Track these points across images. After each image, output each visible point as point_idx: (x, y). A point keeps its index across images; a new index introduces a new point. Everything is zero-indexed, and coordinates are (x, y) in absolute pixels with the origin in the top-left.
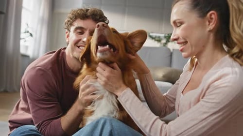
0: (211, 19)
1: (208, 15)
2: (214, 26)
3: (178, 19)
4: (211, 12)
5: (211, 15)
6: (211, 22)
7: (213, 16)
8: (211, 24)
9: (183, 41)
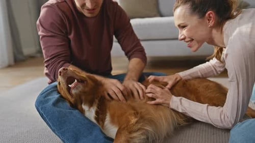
0: (210, 17)
1: (207, 15)
2: (213, 23)
3: (182, 24)
4: (209, 12)
5: (209, 15)
6: (211, 20)
7: (211, 15)
8: (211, 21)
9: (189, 39)
